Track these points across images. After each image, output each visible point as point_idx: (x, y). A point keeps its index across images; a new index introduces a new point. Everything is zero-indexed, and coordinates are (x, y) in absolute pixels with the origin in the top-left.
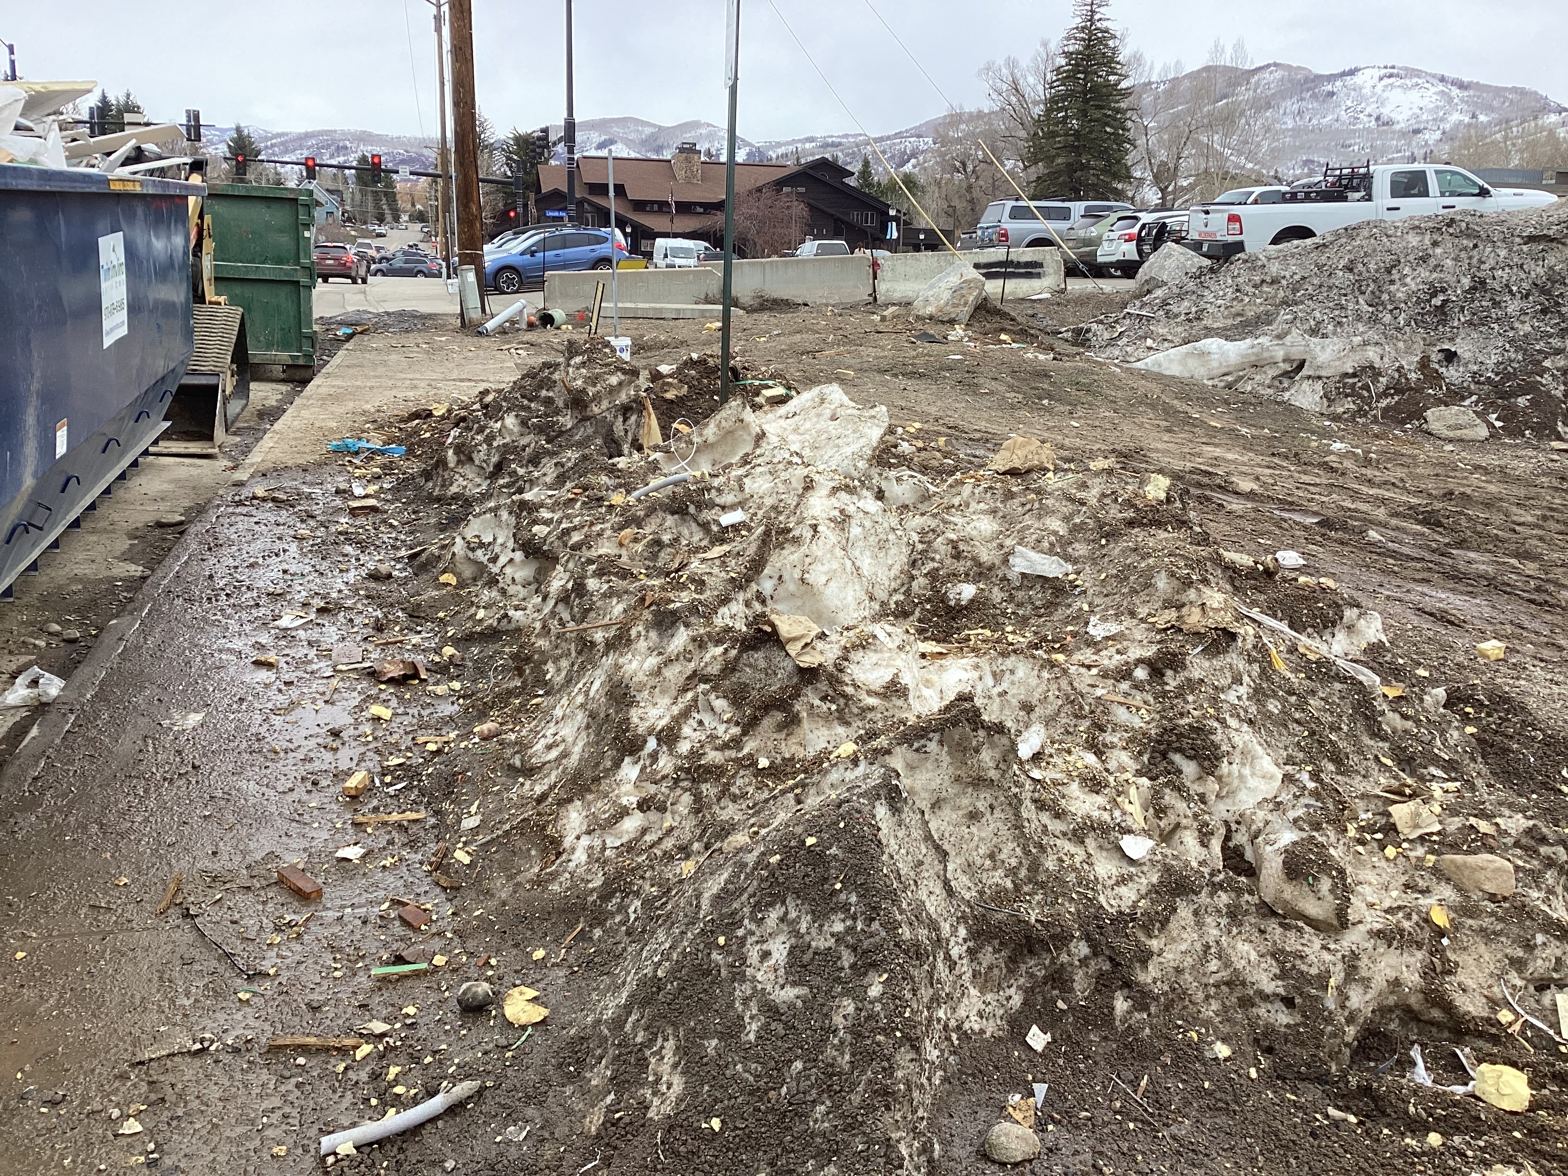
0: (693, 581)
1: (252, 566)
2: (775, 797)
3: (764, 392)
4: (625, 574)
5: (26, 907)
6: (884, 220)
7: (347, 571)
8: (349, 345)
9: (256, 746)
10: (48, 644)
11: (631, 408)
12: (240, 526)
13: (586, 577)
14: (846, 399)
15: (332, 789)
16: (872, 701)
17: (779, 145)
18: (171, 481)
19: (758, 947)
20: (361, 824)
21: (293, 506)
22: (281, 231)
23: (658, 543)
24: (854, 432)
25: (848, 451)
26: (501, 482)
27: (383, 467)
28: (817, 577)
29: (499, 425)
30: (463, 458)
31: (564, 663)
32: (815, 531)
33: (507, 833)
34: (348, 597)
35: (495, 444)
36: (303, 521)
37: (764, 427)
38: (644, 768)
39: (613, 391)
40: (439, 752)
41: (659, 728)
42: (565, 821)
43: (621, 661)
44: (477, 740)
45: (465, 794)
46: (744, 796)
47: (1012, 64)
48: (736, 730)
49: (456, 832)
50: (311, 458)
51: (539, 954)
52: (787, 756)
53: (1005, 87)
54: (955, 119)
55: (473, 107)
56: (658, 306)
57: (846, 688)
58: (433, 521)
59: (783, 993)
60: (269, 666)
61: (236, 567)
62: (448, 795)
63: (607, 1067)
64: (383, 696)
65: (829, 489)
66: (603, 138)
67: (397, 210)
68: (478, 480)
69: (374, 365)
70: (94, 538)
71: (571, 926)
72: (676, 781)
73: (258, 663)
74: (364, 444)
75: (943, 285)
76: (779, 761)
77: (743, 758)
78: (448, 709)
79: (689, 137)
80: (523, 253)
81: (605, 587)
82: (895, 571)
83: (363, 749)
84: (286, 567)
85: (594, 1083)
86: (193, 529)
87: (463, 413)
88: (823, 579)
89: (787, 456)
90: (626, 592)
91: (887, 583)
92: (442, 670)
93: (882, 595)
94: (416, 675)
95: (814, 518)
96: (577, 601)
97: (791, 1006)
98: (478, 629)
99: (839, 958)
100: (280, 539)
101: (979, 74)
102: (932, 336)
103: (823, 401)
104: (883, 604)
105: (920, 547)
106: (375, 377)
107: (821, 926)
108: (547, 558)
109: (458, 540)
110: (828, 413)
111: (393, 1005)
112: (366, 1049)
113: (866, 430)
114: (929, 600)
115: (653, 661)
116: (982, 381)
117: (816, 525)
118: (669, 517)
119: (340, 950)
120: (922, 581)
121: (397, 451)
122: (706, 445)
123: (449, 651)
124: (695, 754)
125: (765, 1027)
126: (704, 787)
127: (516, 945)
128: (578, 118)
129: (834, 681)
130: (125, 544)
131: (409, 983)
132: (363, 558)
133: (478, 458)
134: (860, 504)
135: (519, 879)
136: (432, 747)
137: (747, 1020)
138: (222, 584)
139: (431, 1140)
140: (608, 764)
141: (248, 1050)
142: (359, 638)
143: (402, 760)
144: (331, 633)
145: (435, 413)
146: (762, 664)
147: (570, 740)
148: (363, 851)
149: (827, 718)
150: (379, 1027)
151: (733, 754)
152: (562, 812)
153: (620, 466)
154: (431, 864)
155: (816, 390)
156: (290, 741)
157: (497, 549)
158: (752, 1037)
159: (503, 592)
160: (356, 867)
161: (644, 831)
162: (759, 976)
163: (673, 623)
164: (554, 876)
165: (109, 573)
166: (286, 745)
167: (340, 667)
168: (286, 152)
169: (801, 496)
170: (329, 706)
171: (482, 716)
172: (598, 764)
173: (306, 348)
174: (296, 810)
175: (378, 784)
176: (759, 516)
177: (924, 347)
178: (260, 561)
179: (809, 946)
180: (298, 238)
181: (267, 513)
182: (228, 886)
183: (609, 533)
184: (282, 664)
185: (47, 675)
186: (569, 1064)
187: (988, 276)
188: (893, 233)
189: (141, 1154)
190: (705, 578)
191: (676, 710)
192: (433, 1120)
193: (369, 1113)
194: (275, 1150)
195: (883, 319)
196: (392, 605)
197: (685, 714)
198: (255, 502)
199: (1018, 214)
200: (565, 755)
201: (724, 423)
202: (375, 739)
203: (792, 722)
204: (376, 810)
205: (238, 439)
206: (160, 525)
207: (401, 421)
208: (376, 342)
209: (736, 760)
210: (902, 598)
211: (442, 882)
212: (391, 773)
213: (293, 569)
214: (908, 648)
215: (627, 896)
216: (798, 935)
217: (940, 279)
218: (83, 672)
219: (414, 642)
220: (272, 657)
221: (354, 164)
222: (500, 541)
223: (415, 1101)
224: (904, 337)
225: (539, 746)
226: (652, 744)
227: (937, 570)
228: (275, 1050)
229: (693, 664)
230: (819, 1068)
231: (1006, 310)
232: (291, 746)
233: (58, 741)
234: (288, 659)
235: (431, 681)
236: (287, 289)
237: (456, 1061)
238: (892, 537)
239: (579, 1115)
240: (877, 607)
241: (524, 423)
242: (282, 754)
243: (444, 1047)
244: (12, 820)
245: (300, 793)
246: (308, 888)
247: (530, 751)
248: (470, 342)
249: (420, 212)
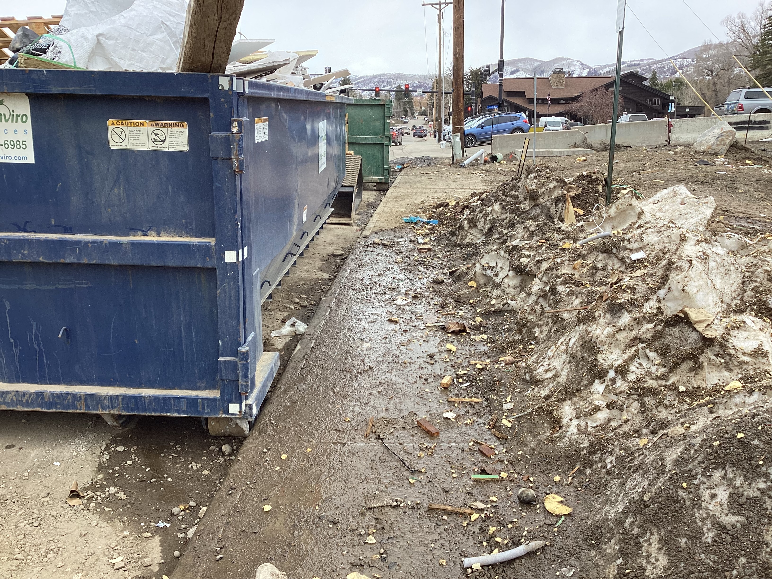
0: (629, 288)
1: (379, 275)
2: (694, 408)
3: (622, 191)
4: (578, 284)
5: (308, 428)
6: (666, 102)
7: (422, 278)
8: (402, 173)
9: (396, 360)
10: (295, 308)
11: (560, 200)
12: (370, 256)
13: (557, 285)
14: (689, 193)
15: (434, 383)
16: (746, 359)
17: (605, 67)
18: (334, 236)
19: (708, 491)
20: (451, 402)
21: (392, 248)
22: (377, 120)
23: (595, 268)
24: (696, 211)
25: (693, 221)
26: (495, 237)
27: (430, 229)
28: (691, 288)
29: (490, 209)
30: (472, 225)
31: (545, 329)
32: (691, 263)
33: (530, 414)
34: (425, 291)
35: (488, 218)
36: (398, 255)
37: (643, 208)
38: (607, 387)
39: (551, 191)
40: (483, 369)
41: (615, 366)
42: (562, 410)
43: (590, 329)
44: (503, 364)
45: (502, 391)
46: (672, 406)
47: (741, 16)
48: (663, 370)
49: (500, 410)
50: (397, 225)
51: (557, 478)
52: (695, 386)
53: (737, 29)
54: (706, 48)
55: (463, 56)
56: (550, 150)
57: (729, 350)
58: (459, 255)
59: (727, 518)
60: (395, 322)
61: (372, 275)
62: (492, 391)
63: (615, 544)
64: (450, 340)
65: (695, 241)
66: (513, 69)
67: (413, 110)
68: (479, 236)
69: (415, 183)
70: (306, 260)
71: (573, 466)
72: (629, 395)
73: (390, 321)
74: (418, 219)
75: (711, 134)
76: (690, 388)
77: (670, 385)
78: (483, 348)
79: (558, 65)
80: (477, 127)
81: (568, 290)
82: (734, 287)
83: (446, 365)
84: (394, 276)
85: (608, 551)
86: (350, 258)
87: (466, 204)
88: (695, 290)
89: (666, 223)
90: (580, 293)
91: (730, 294)
92: (477, 328)
93: (727, 300)
94: (465, 331)
95: (688, 256)
96: (552, 297)
97: (733, 526)
98: (493, 309)
99: (764, 503)
100: (389, 263)
101: (722, 23)
102: (706, 162)
103: (675, 194)
104: (728, 305)
105: (747, 274)
106: (417, 188)
107: (750, 484)
108: (528, 275)
109: (478, 265)
110: (679, 201)
111: (484, 495)
112: (475, 516)
113: (703, 210)
114: (755, 304)
115: (609, 330)
116: (739, 185)
117: (691, 260)
118: (601, 255)
119: (453, 463)
120: (749, 293)
121: (435, 222)
122: (610, 218)
123: (479, 319)
124: (640, 381)
125: (718, 536)
126: (646, 399)
127: (542, 472)
128: (505, 59)
129: (723, 347)
130: (319, 264)
131: (490, 485)
132: (429, 273)
133: (479, 225)
134: (714, 249)
135: (539, 437)
136: (479, 366)
137: (705, 530)
138: (368, 283)
139: (519, 567)
140: (586, 382)
141: (418, 508)
142: (434, 311)
143: (466, 372)
144: (420, 308)
145: (450, 204)
146: (678, 334)
147: (559, 368)
148: (455, 415)
149: (718, 367)
150: (481, 506)
151: (663, 382)
152: (560, 405)
153: (563, 228)
154: (490, 425)
155: (670, 189)
156: (411, 358)
157: (498, 270)
158: (709, 540)
159: (504, 291)
160: (453, 423)
161: (610, 420)
162: (711, 507)
163: (620, 310)
164: (559, 439)
165: (315, 277)
166: (409, 360)
167: (428, 325)
168: (364, 85)
169: (679, 245)
170: (425, 343)
171: (502, 352)
172: (579, 382)
173: (386, 175)
174: (419, 392)
175: (456, 383)
176: (653, 255)
177: (702, 168)
178: (382, 273)
179: (743, 494)
180: (384, 123)
181: (380, 251)
182: (395, 426)
183: (567, 262)
184: (401, 322)
185: (298, 321)
186: (592, 540)
187: (737, 129)
188: (672, 108)
189: (377, 554)
190: (635, 287)
191: (626, 357)
192: (519, 558)
193: (483, 549)
194: (441, 561)
195: (676, 153)
196: (446, 296)
197: (632, 359)
198: (375, 245)
199: (748, 96)
200: (557, 376)
201: (620, 206)
202: (450, 360)
203: (699, 367)
204: (457, 395)
205: (360, 217)
206: (333, 255)
207: (433, 208)
208: (413, 171)
209: (665, 386)
210: (739, 302)
211: (497, 435)
212: (462, 378)
213: (397, 277)
214: (766, 330)
215: (605, 453)
216: (734, 487)
217: (709, 132)
218: (315, 321)
219: (460, 314)
220: (395, 318)
221: (394, 89)
222: (499, 266)
223: (507, 547)
224: (689, 163)
225: (541, 370)
226: (612, 374)
227: (758, 287)
228: (431, 510)
229: (634, 332)
230: (758, 564)
231: (749, 147)
232: (412, 361)
233: (309, 352)
234: (403, 319)
235: (472, 333)
236: (377, 148)
237: (526, 529)
238: (732, 268)
239: (602, 567)
240: (726, 307)
241: (504, 208)
242: (408, 365)
243: (516, 520)
244: (296, 387)
245: (419, 384)
246: (433, 430)
247: (535, 373)
248: (458, 170)
249: (424, 110)
